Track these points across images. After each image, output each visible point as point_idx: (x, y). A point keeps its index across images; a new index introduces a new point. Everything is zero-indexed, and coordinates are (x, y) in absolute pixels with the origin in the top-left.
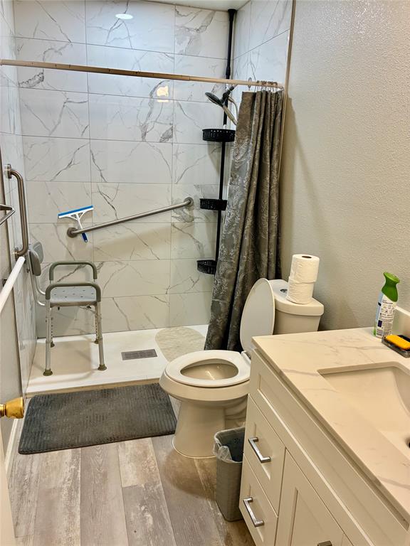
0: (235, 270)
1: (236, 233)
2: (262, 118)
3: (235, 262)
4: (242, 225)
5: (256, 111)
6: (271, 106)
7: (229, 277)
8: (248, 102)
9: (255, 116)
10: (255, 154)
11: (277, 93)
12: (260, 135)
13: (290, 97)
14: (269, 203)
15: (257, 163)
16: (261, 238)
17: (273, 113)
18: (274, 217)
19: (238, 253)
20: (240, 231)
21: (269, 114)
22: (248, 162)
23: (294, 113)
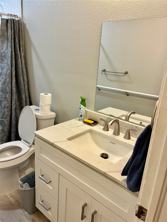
0: (10, 104)
1: (8, 86)
2: (13, 31)
3: (9, 100)
4: (10, 82)
5: (9, 28)
6: (16, 26)
7: (8, 108)
8: (4, 23)
9: (9, 30)
10: (12, 49)
11: (18, 20)
12: (13, 40)
13: (24, 23)
14: (22, 71)
15: (13, 53)
16: (20, 88)
17: (18, 29)
18: (25, 78)
19: (10, 96)
20: (10, 86)
21: (16, 30)
22: (9, 53)
23: (28, 31)
